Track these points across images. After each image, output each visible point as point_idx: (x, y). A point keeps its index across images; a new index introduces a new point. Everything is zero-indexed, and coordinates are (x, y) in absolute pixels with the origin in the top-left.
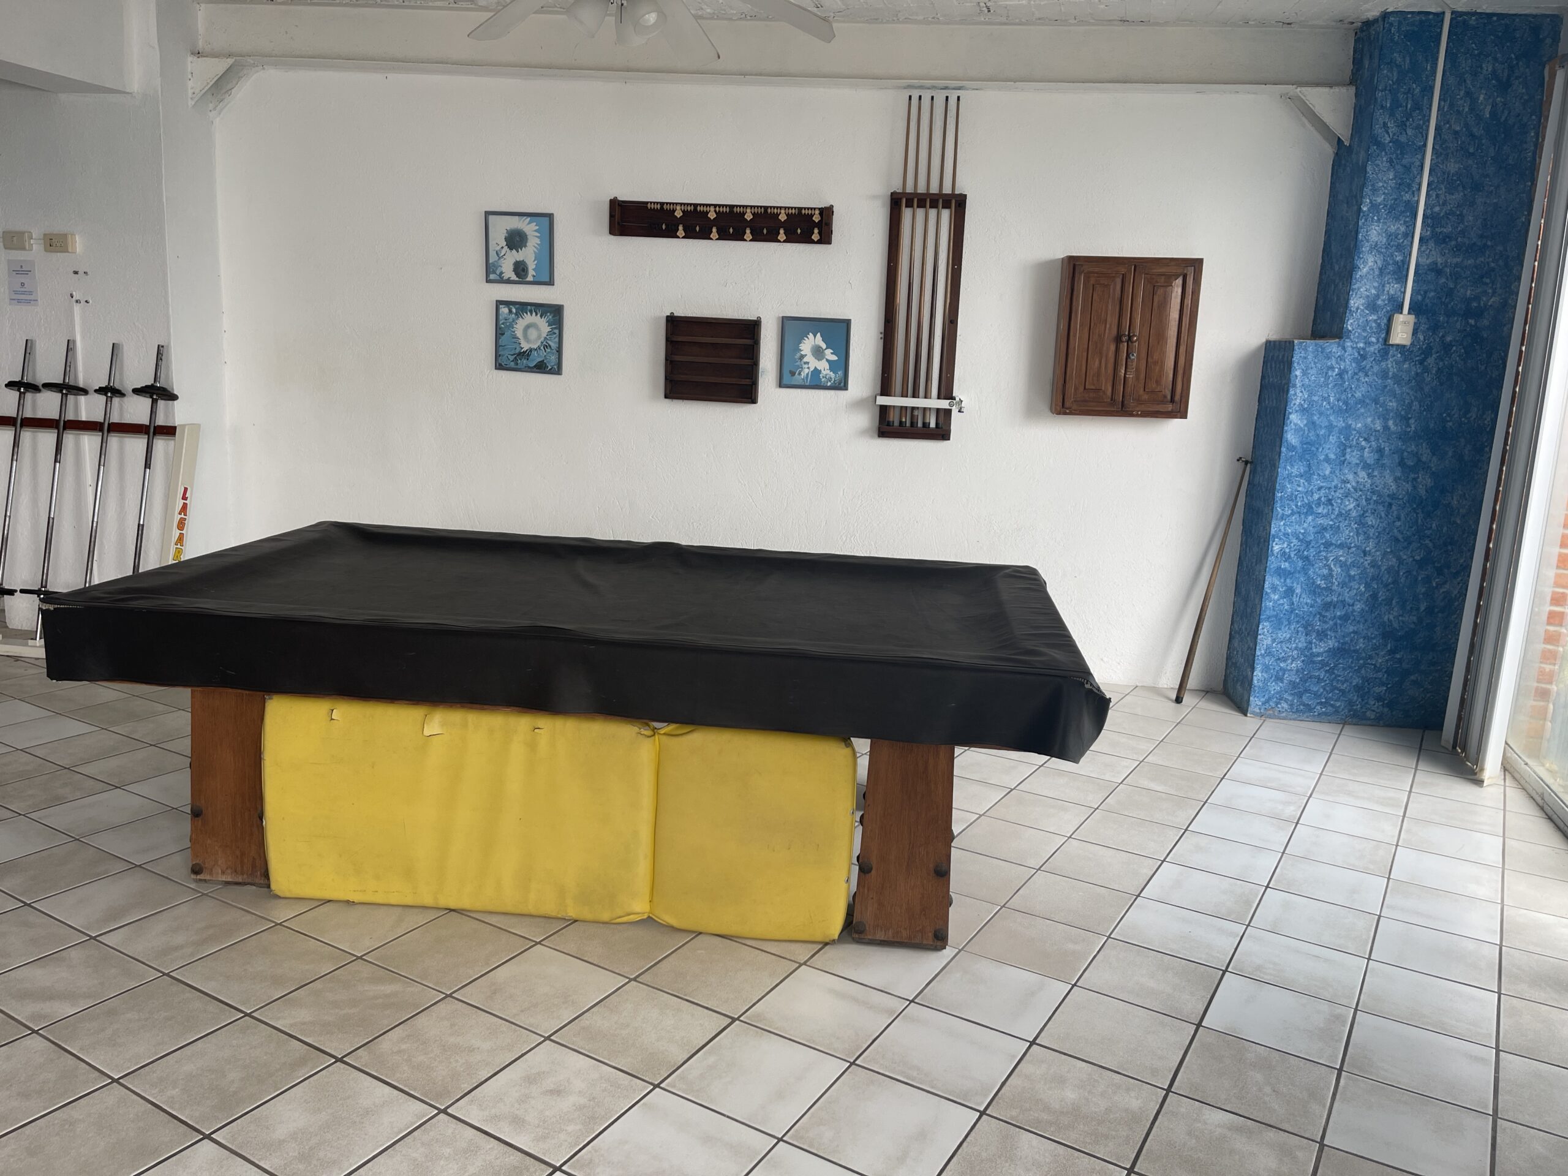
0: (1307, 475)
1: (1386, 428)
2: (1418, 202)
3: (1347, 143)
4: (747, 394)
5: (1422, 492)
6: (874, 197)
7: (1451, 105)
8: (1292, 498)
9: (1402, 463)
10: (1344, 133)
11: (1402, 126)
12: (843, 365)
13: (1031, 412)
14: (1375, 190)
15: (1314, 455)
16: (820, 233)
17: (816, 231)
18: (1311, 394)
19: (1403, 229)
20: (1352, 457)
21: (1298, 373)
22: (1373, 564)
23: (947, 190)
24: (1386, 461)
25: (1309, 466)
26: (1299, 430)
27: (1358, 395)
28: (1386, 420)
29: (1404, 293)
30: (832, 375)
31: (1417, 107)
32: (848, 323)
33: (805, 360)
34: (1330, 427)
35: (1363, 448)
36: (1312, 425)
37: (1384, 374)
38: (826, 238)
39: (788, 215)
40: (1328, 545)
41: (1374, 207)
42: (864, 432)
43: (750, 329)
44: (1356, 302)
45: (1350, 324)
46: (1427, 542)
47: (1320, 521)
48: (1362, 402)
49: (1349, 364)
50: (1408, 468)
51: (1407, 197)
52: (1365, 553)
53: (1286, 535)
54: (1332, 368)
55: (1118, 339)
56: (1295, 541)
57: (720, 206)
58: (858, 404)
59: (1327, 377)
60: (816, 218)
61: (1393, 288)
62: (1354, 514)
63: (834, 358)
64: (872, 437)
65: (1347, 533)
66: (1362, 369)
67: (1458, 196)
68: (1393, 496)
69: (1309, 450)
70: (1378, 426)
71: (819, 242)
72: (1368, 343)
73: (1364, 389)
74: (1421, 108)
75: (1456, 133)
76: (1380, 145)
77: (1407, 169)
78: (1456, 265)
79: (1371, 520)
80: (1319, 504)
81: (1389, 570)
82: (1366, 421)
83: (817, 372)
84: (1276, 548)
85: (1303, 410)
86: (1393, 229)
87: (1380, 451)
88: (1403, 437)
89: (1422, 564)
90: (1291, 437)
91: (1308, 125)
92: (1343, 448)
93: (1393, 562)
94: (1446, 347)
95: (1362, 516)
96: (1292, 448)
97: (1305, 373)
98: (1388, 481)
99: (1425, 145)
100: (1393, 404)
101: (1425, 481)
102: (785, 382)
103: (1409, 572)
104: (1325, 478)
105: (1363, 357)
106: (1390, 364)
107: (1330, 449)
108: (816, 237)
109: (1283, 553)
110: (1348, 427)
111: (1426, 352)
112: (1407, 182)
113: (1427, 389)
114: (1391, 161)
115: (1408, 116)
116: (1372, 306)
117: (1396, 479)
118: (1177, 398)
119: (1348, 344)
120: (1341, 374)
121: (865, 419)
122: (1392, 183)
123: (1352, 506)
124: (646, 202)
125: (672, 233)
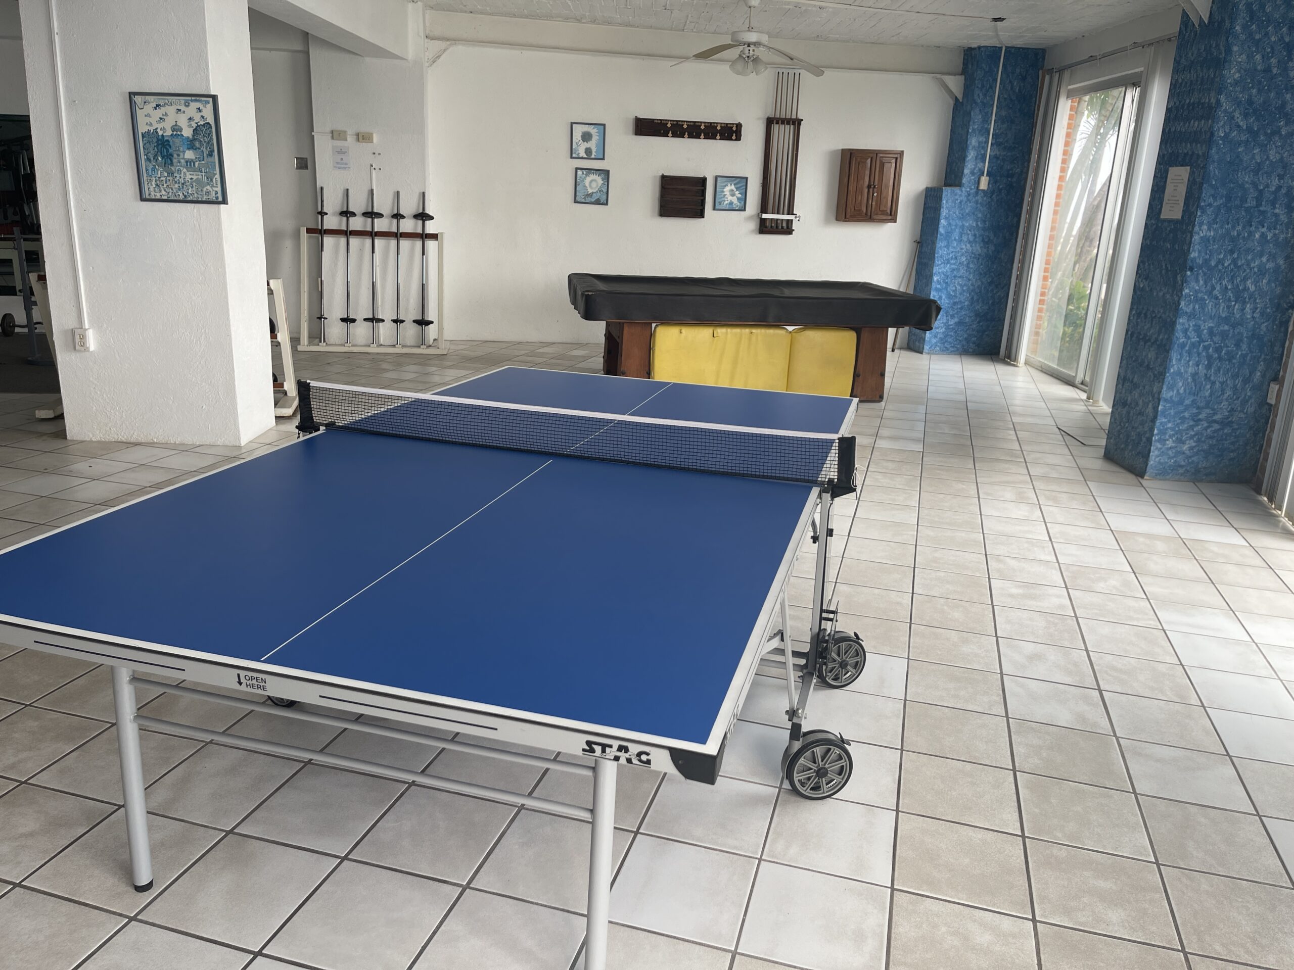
0: (947, 247)
1: (977, 225)
2: (990, 128)
3: (961, 101)
4: (701, 214)
5: (991, 253)
6: (759, 119)
7: (1004, 87)
8: (941, 257)
9: (983, 241)
10: (960, 97)
11: (985, 95)
12: (744, 200)
13: (827, 221)
14: (974, 123)
15: (950, 237)
16: (736, 136)
17: (734, 135)
18: (949, 211)
19: (984, 140)
20: (965, 238)
21: (944, 202)
22: (972, 285)
23: (794, 117)
24: (977, 240)
25: (948, 243)
26: (944, 227)
27: (967, 211)
28: (977, 222)
29: (985, 167)
30: (739, 204)
31: (991, 87)
32: (746, 179)
33: (726, 196)
34: (956, 225)
35: (968, 234)
36: (949, 224)
37: (977, 202)
38: (738, 138)
39: (721, 127)
40: (955, 277)
41: (973, 129)
42: (753, 231)
43: (703, 181)
44: (966, 171)
45: (964, 181)
46: (992, 274)
47: (953, 266)
48: (968, 214)
49: (964, 198)
50: (986, 242)
51: (986, 126)
52: (969, 280)
53: (939, 273)
54: (957, 200)
55: (869, 187)
56: (942, 276)
57: (689, 122)
58: (750, 218)
59: (955, 203)
60: (734, 129)
61: (980, 165)
62: (965, 263)
63: (740, 196)
64: (756, 234)
65: (962, 271)
66: (968, 200)
67: (1005, 126)
68: (979, 255)
69: (948, 234)
70: (974, 225)
71: (736, 140)
72: (971, 189)
73: (969, 209)
75: (1005, 98)
76: (976, 103)
77: (986, 113)
78: (1004, 155)
79: (971, 266)
80: (952, 259)
81: (978, 287)
82: (970, 222)
83: (731, 203)
84: (935, 278)
85: (946, 218)
86: (981, 139)
87: (975, 235)
88: (984, 229)
89: (990, 283)
90: (941, 230)
91: (944, 91)
92: (961, 234)
93: (979, 283)
94: (1000, 191)
95: (968, 264)
96: (942, 235)
97: (947, 202)
98: (978, 248)
99: (993, 104)
100: (980, 215)
101: (992, 248)
102: (717, 208)
103: (985, 288)
104: (954, 248)
105: (969, 195)
106: (979, 198)
107: (956, 235)
108: (734, 137)
109: (938, 281)
110: (963, 225)
111: (993, 193)
112: (986, 120)
113: (993, 208)
114: (980, 110)
115: (987, 91)
116: (972, 173)
117: (981, 247)
118: (893, 213)
119: (963, 189)
120: (961, 202)
121: (753, 225)
122: (981, 120)
123: (964, 260)
124: (654, 120)
125: (665, 135)
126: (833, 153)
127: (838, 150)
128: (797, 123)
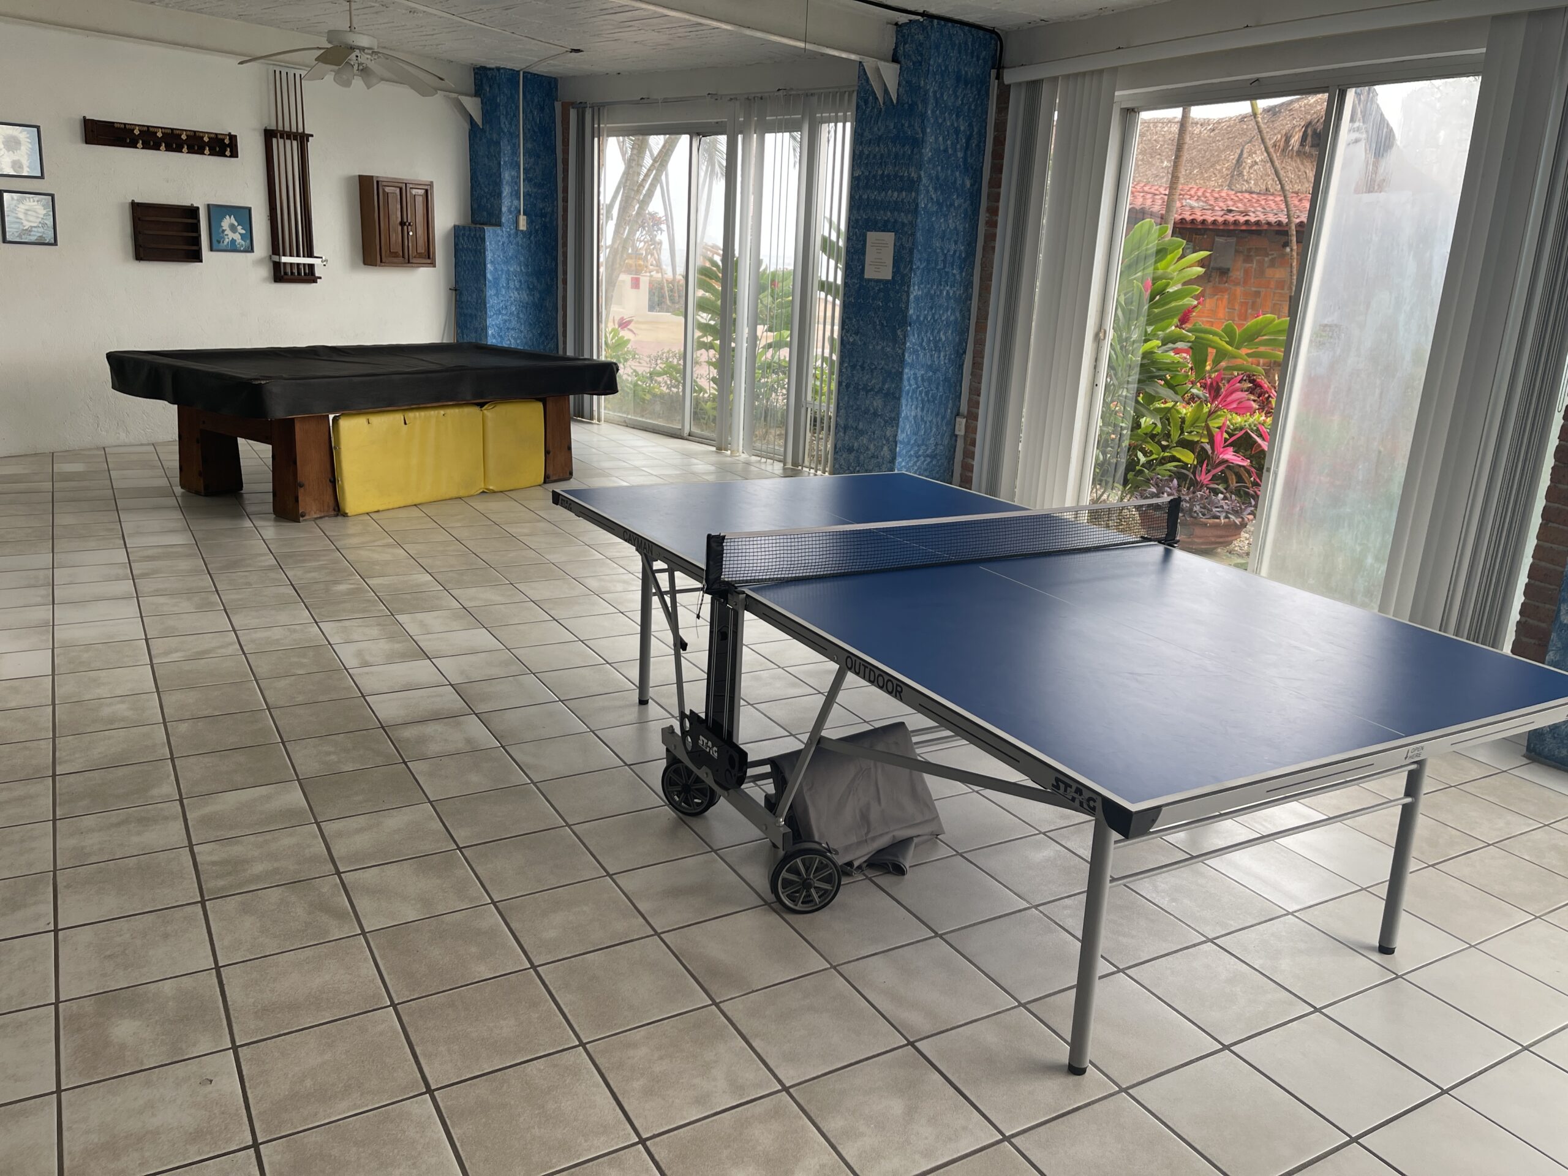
0: (497, 295)
1: (521, 270)
2: (520, 161)
3: (481, 127)
4: (196, 257)
5: (536, 300)
6: (254, 130)
7: (526, 116)
8: (492, 307)
9: (528, 287)
10: (478, 120)
11: (510, 124)
12: (249, 236)
13: (353, 266)
14: (504, 154)
15: (498, 284)
16: (230, 151)
17: (229, 149)
18: (494, 254)
19: (516, 174)
20: (512, 285)
21: (488, 243)
22: (525, 337)
23: (300, 130)
24: (523, 286)
25: (497, 290)
26: (491, 272)
27: (510, 254)
28: (521, 267)
29: (520, 205)
30: (243, 243)
31: (514, 115)
32: (250, 209)
33: (226, 233)
34: (502, 270)
35: (514, 281)
36: (495, 269)
37: (517, 244)
38: (234, 154)
39: (207, 137)
40: (508, 329)
41: (505, 162)
42: (265, 280)
43: (193, 212)
44: (504, 209)
45: (503, 220)
46: (541, 324)
47: (504, 317)
48: (511, 258)
49: (505, 239)
50: (531, 289)
51: (516, 159)
52: (521, 332)
53: (493, 325)
54: (500, 241)
56: (496, 328)
57: (164, 128)
58: (260, 262)
59: (498, 246)
60: (227, 141)
61: (515, 202)
62: (515, 313)
63: (243, 232)
64: (271, 283)
65: (514, 323)
66: (510, 242)
67: (532, 160)
68: (527, 303)
69: (496, 280)
70: (519, 270)
71: (231, 156)
72: (510, 229)
73: (512, 251)
74: (516, 115)
75: (529, 130)
76: (503, 132)
77: (514, 145)
78: (536, 193)
79: (521, 316)
80: (502, 309)
81: (530, 339)
82: (514, 267)
83: (233, 241)
84: (490, 332)
85: (492, 262)
86: (513, 173)
87: (520, 281)
88: (527, 274)
89: (540, 335)
90: (489, 276)
91: (456, 110)
92: (508, 280)
93: (531, 335)
94: (537, 231)
95: (518, 313)
96: (490, 282)
97: (490, 243)
98: (525, 296)
99: (519, 135)
100: (522, 259)
101: (537, 295)
102: (214, 248)
103: (537, 339)
104: (503, 296)
105: (510, 235)
106: (519, 239)
107: (503, 282)
108: (228, 153)
109: (493, 335)
110: (508, 270)
111: (530, 234)
112: (515, 152)
113: (533, 251)
114: (508, 141)
115: (512, 119)
116: (510, 211)
117: (527, 295)
118: (431, 256)
119: (504, 229)
120: (503, 244)
121: (265, 271)
122: (510, 151)
123: (514, 309)
124: (113, 123)
125: (133, 145)
126: (350, 179)
127: (355, 176)
128: (303, 139)
